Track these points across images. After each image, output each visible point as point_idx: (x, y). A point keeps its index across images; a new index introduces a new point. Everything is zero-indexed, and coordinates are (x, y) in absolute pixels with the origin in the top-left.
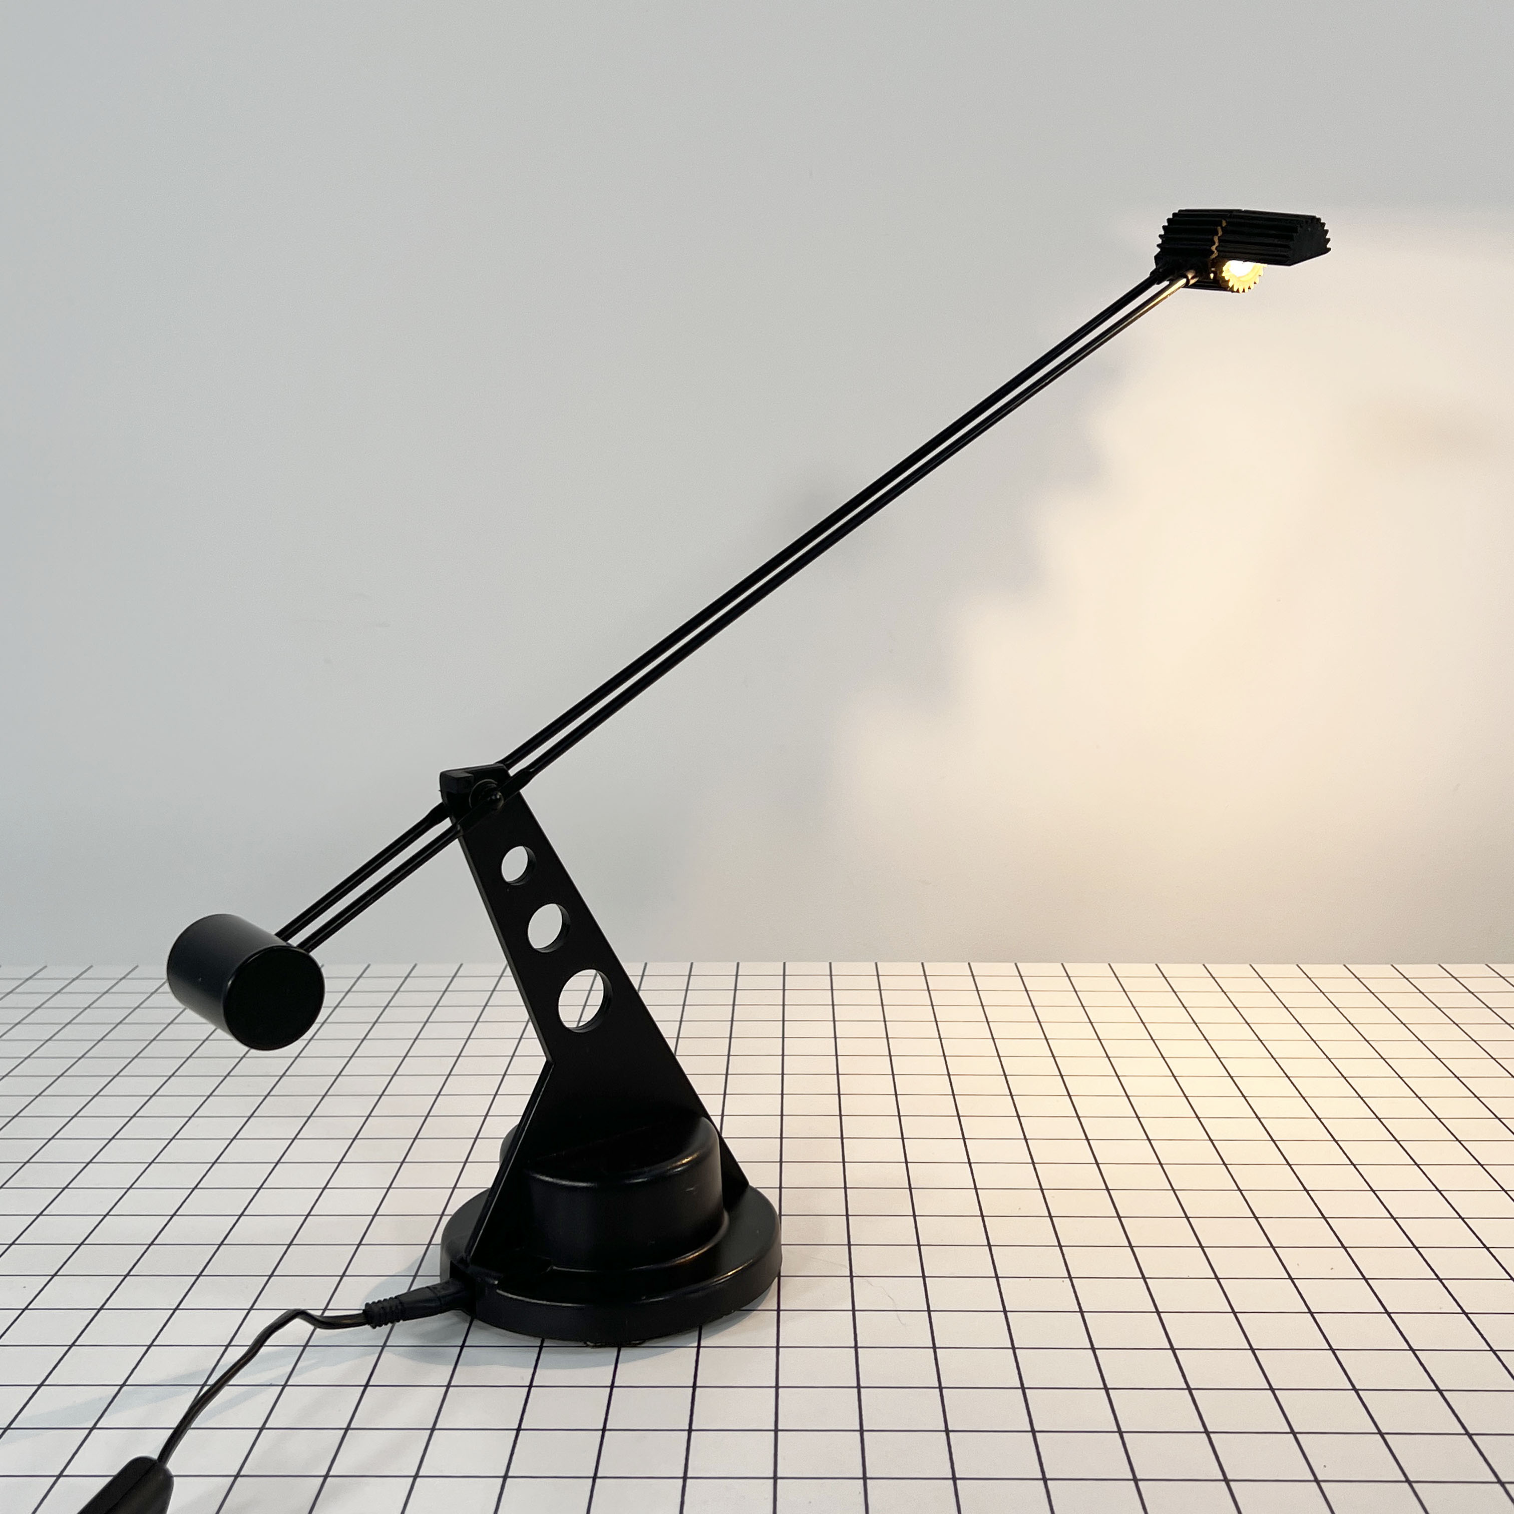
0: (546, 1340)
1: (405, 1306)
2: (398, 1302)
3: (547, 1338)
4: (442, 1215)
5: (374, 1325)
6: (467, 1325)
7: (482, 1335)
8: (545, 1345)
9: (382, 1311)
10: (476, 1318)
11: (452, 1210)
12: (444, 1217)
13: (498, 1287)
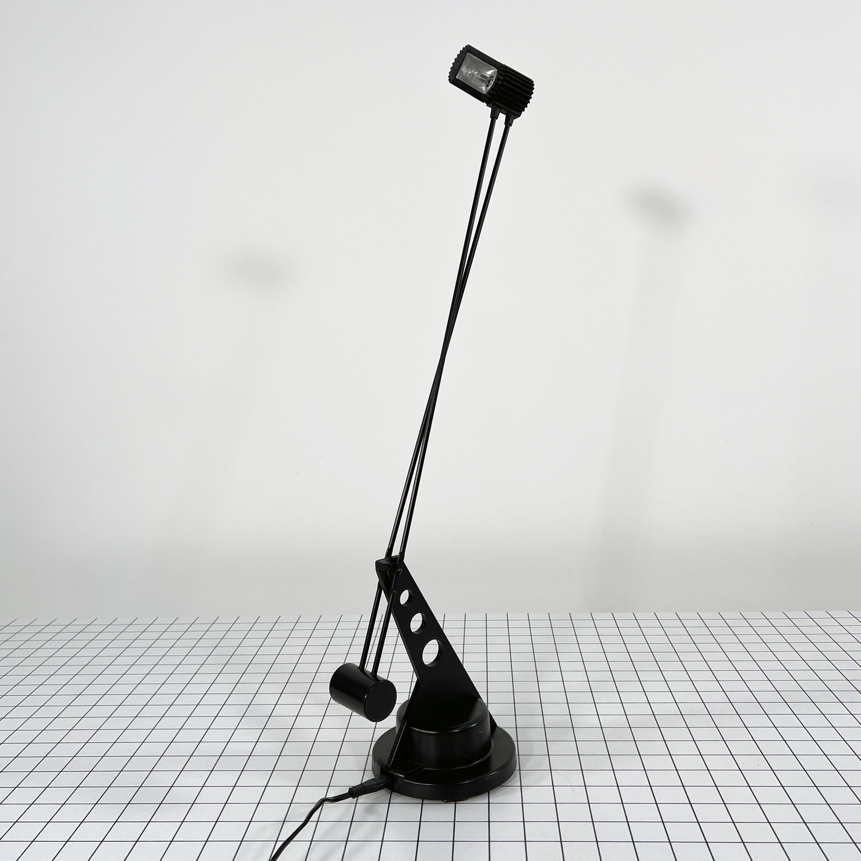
0: (424, 800)
1: (366, 788)
2: (363, 787)
3: (425, 799)
4: (372, 741)
5: (353, 797)
6: (390, 794)
7: (397, 798)
8: (424, 802)
9: (357, 791)
10: (394, 791)
11: (376, 739)
12: (373, 742)
13: (404, 778)
